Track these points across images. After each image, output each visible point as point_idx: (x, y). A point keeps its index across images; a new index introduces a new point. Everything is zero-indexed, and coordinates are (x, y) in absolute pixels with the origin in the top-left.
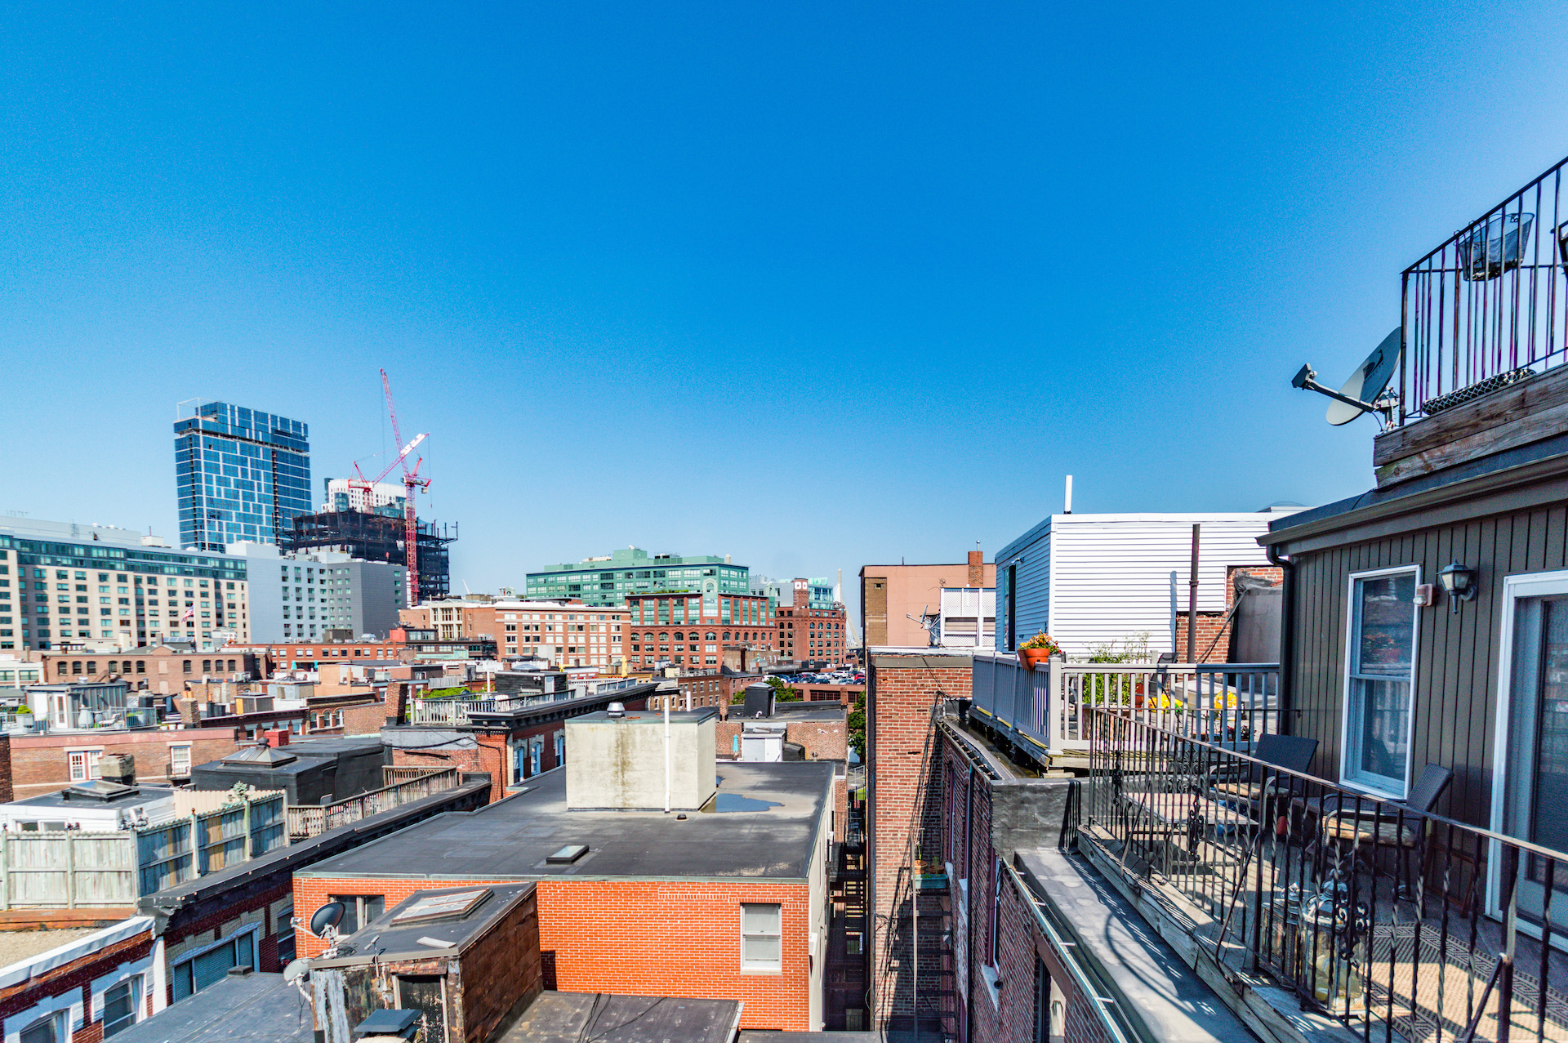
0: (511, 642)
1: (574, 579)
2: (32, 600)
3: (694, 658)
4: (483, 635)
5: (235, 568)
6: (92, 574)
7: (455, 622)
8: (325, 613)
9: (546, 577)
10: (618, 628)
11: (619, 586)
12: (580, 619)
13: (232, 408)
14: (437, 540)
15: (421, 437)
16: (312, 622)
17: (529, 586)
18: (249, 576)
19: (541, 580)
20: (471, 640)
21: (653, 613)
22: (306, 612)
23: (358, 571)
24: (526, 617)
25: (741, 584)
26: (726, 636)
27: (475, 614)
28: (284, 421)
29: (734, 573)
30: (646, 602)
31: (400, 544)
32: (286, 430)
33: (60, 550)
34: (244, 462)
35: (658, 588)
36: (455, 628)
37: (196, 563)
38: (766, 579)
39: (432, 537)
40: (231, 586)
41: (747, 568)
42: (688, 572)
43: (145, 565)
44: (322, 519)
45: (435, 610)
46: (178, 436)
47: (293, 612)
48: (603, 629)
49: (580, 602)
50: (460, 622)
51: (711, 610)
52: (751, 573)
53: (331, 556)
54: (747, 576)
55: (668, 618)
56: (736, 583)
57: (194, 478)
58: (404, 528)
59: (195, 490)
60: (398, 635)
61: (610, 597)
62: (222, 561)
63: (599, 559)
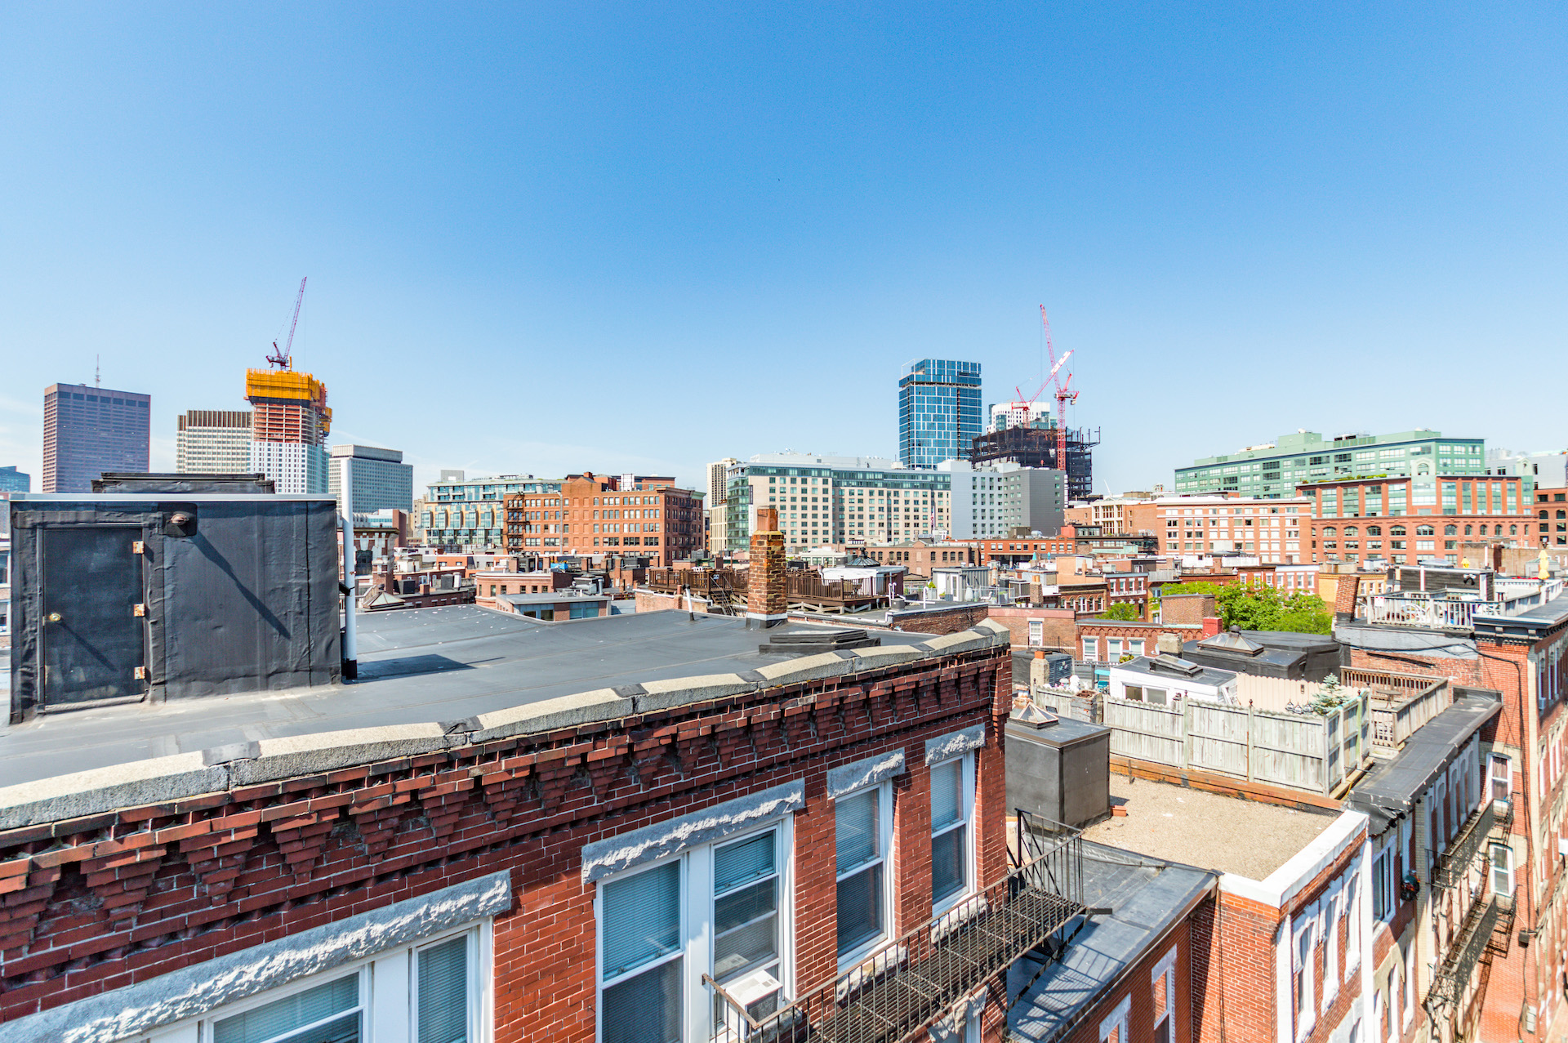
0: (1172, 538)
1: (1229, 471)
2: (837, 510)
3: (1398, 557)
4: (1144, 531)
5: (944, 481)
6: (866, 490)
7: (1115, 518)
8: (1001, 514)
9: (1197, 471)
10: (1294, 522)
11: (1287, 475)
12: (1248, 513)
13: (934, 361)
14: (1082, 446)
15: (1067, 354)
16: (992, 522)
17: (1177, 482)
18: (951, 487)
19: (1192, 474)
20: (1132, 536)
21: (1335, 503)
22: (987, 514)
23: (1027, 477)
24: (1188, 512)
25: (1471, 461)
26: (1451, 528)
27: (1135, 511)
28: (966, 364)
29: (1459, 449)
30: (1324, 492)
31: (1052, 451)
32: (966, 371)
33: (851, 475)
34: (939, 400)
35: (1342, 476)
36: (1116, 524)
37: (920, 479)
38: (1509, 453)
39: (1078, 443)
40: (940, 495)
41: (1481, 441)
42: (1385, 453)
43: (893, 483)
44: (992, 437)
45: (1096, 507)
46: (901, 389)
47: (979, 514)
48: (1275, 523)
49: (1237, 495)
50: (1121, 519)
51: (1425, 496)
52: (1487, 446)
53: (1005, 467)
54: (1482, 451)
55: (1356, 510)
56: (1464, 461)
57: (910, 418)
58: (1056, 438)
59: (910, 426)
60: (1068, 531)
61: (1275, 487)
62: (936, 476)
63: (1260, 448)
